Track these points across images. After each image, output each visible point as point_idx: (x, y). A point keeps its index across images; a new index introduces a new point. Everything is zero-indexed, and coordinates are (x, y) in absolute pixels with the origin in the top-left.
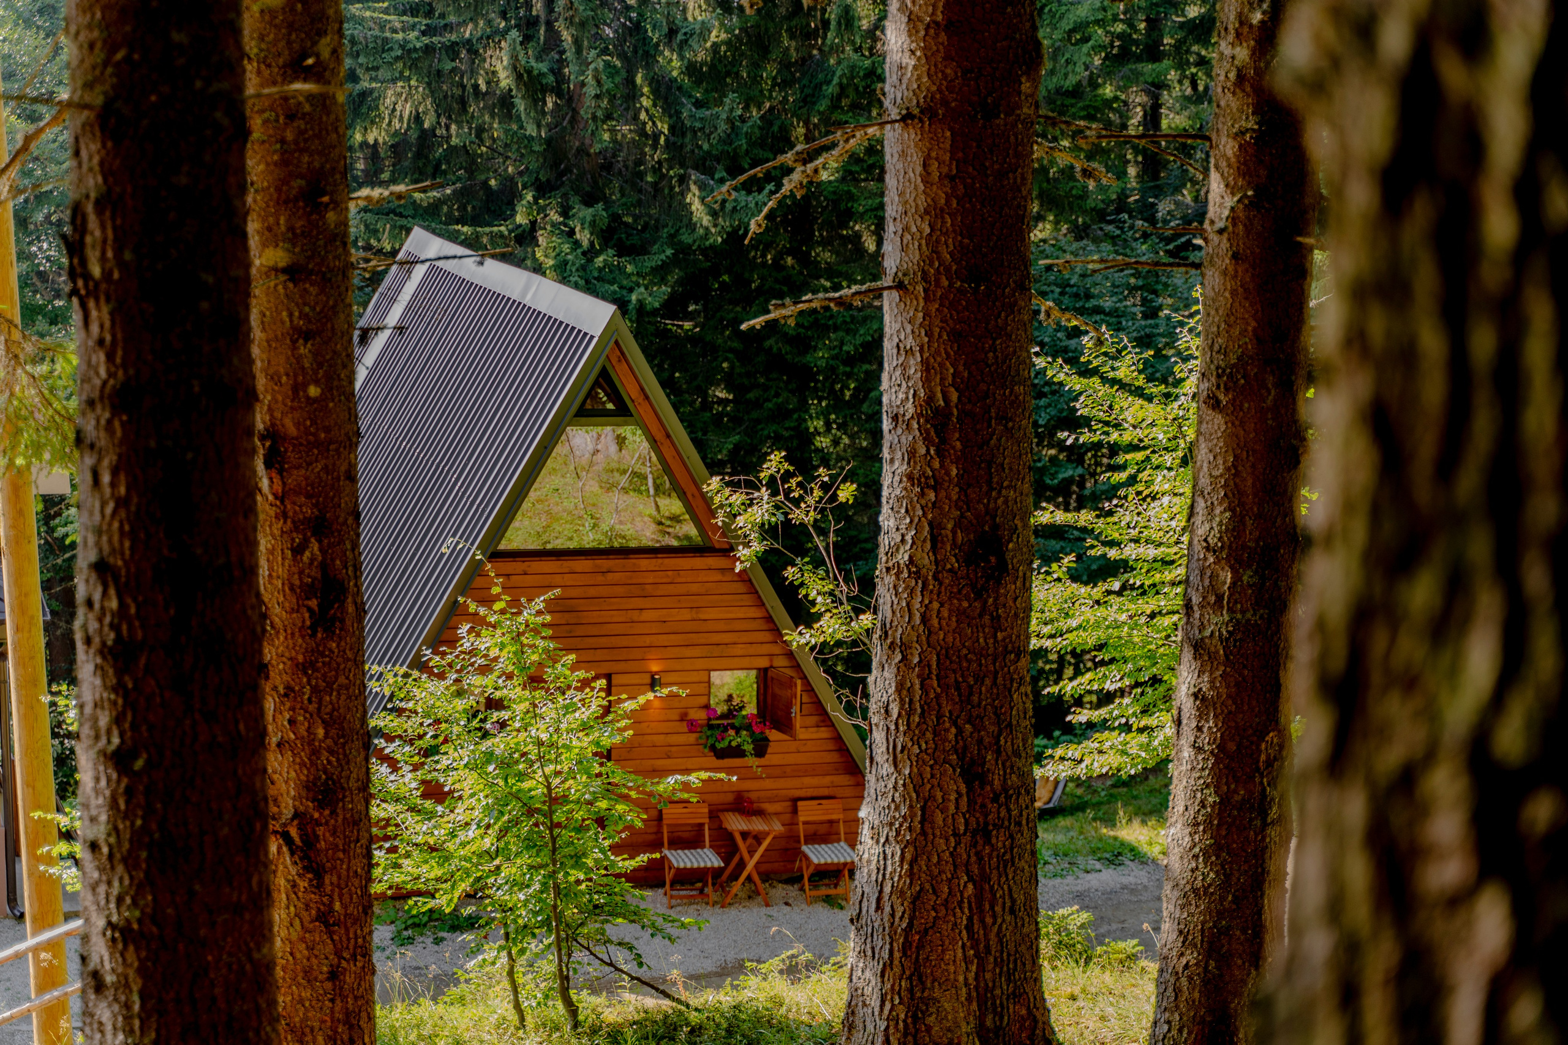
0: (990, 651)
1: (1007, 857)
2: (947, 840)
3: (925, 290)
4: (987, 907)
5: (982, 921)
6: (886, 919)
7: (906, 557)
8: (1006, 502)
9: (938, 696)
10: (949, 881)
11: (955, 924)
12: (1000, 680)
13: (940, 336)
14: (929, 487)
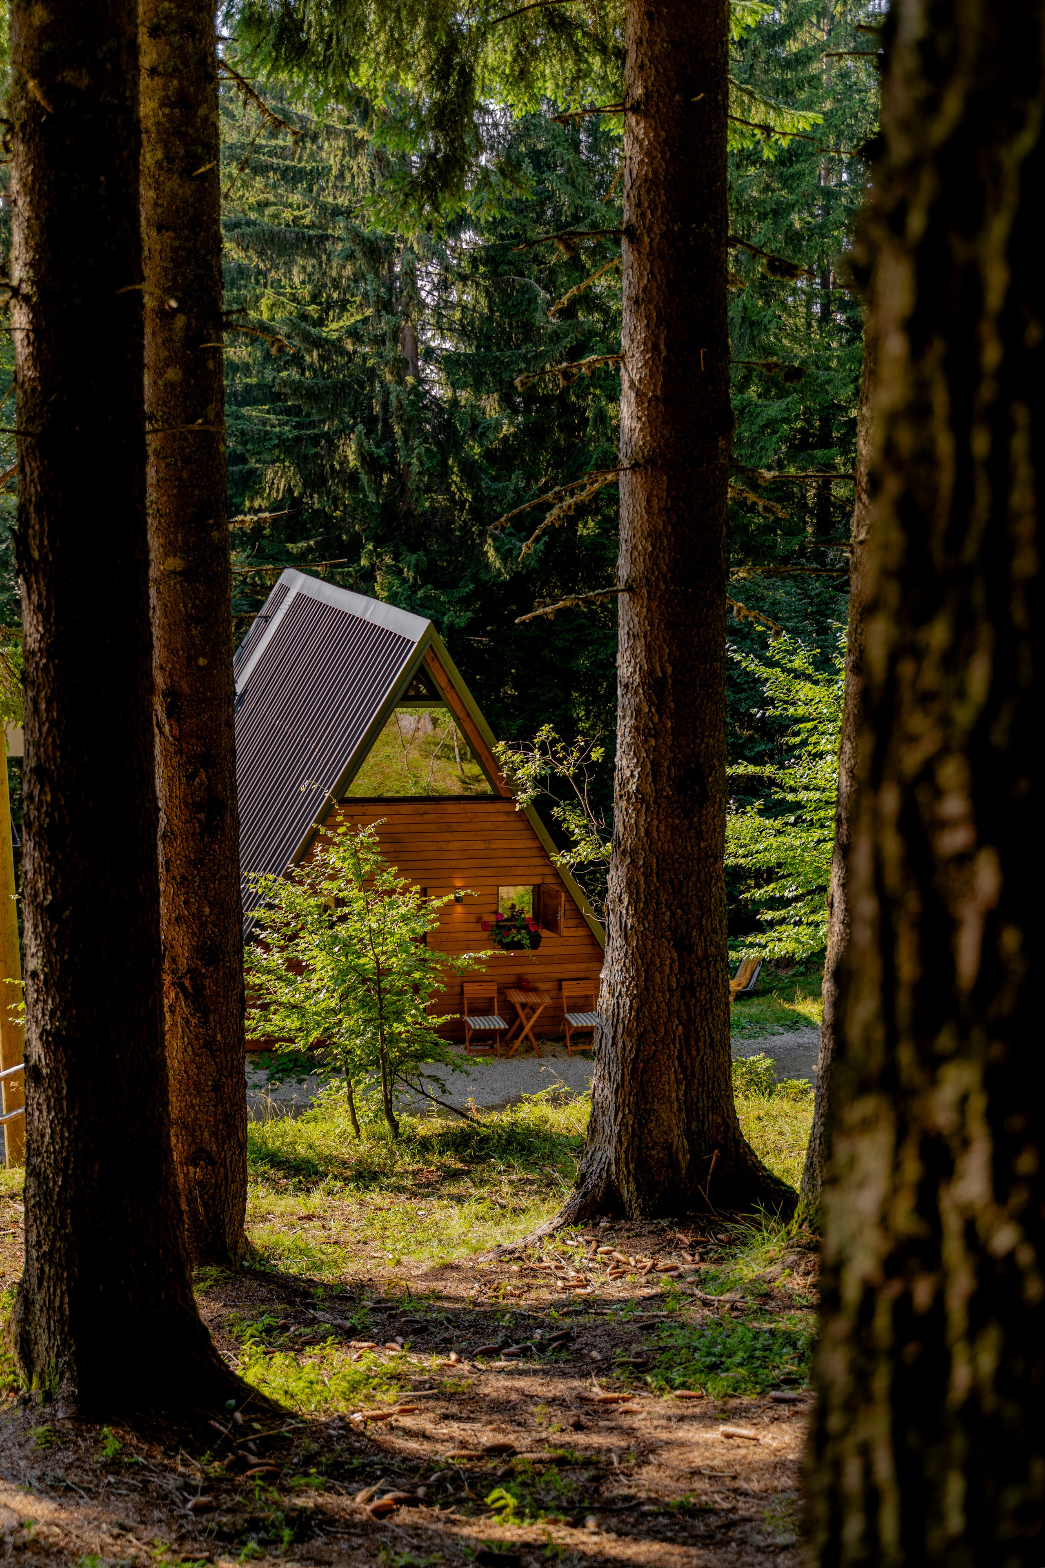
0: (696, 856)
1: (708, 1006)
2: (664, 994)
3: (648, 592)
4: (693, 1043)
5: (689, 1054)
6: (619, 1052)
7: (634, 787)
8: (707, 747)
9: (657, 889)
10: (665, 1023)
11: (669, 1056)
12: (702, 877)
13: (659, 625)
14: (651, 736)
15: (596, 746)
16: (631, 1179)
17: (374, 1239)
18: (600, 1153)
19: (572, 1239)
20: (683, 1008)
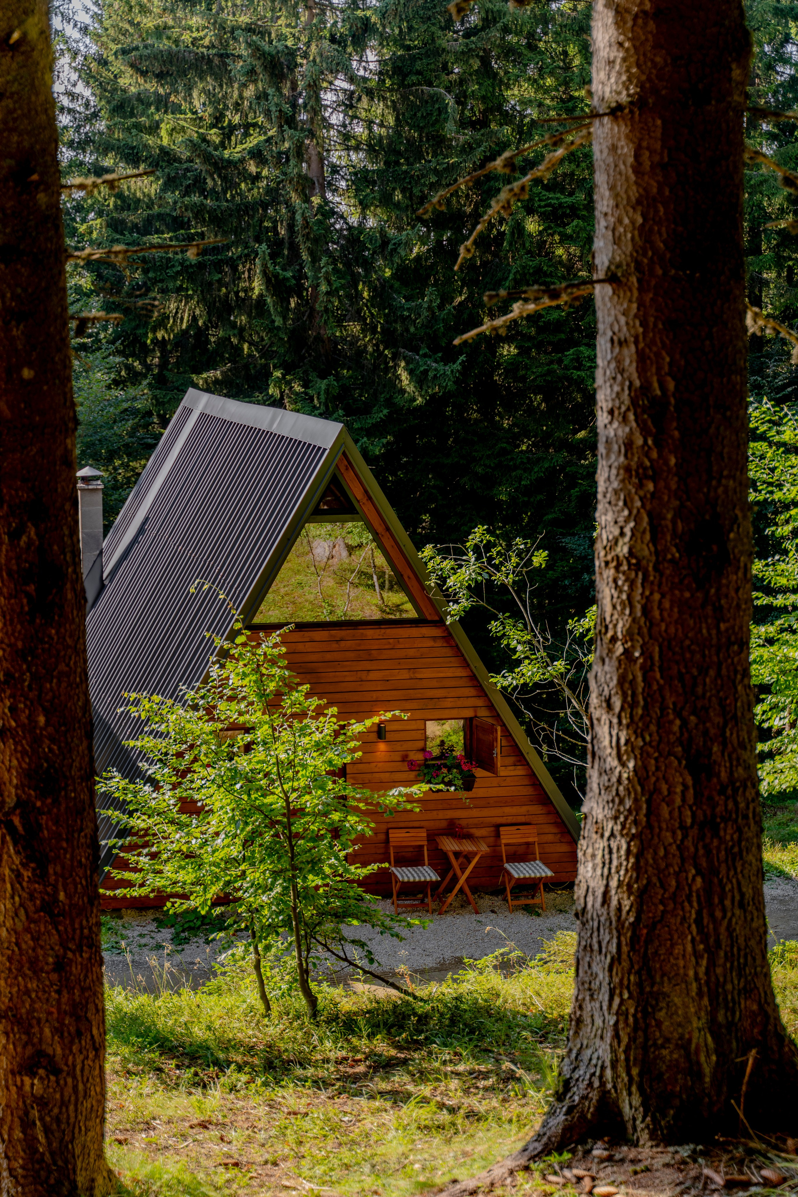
0: (714, 641)
1: (736, 850)
2: (674, 833)
3: (639, 281)
4: (716, 901)
5: (712, 915)
6: (612, 914)
7: (626, 550)
8: (726, 491)
9: (661, 688)
10: (677, 874)
11: (684, 919)
12: (724, 672)
13: (655, 325)
14: (648, 477)
15: (537, 549)
16: (634, 1089)
17: (285, 1159)
18: (589, 1052)
19: (555, 1173)
20: (701, 852)
